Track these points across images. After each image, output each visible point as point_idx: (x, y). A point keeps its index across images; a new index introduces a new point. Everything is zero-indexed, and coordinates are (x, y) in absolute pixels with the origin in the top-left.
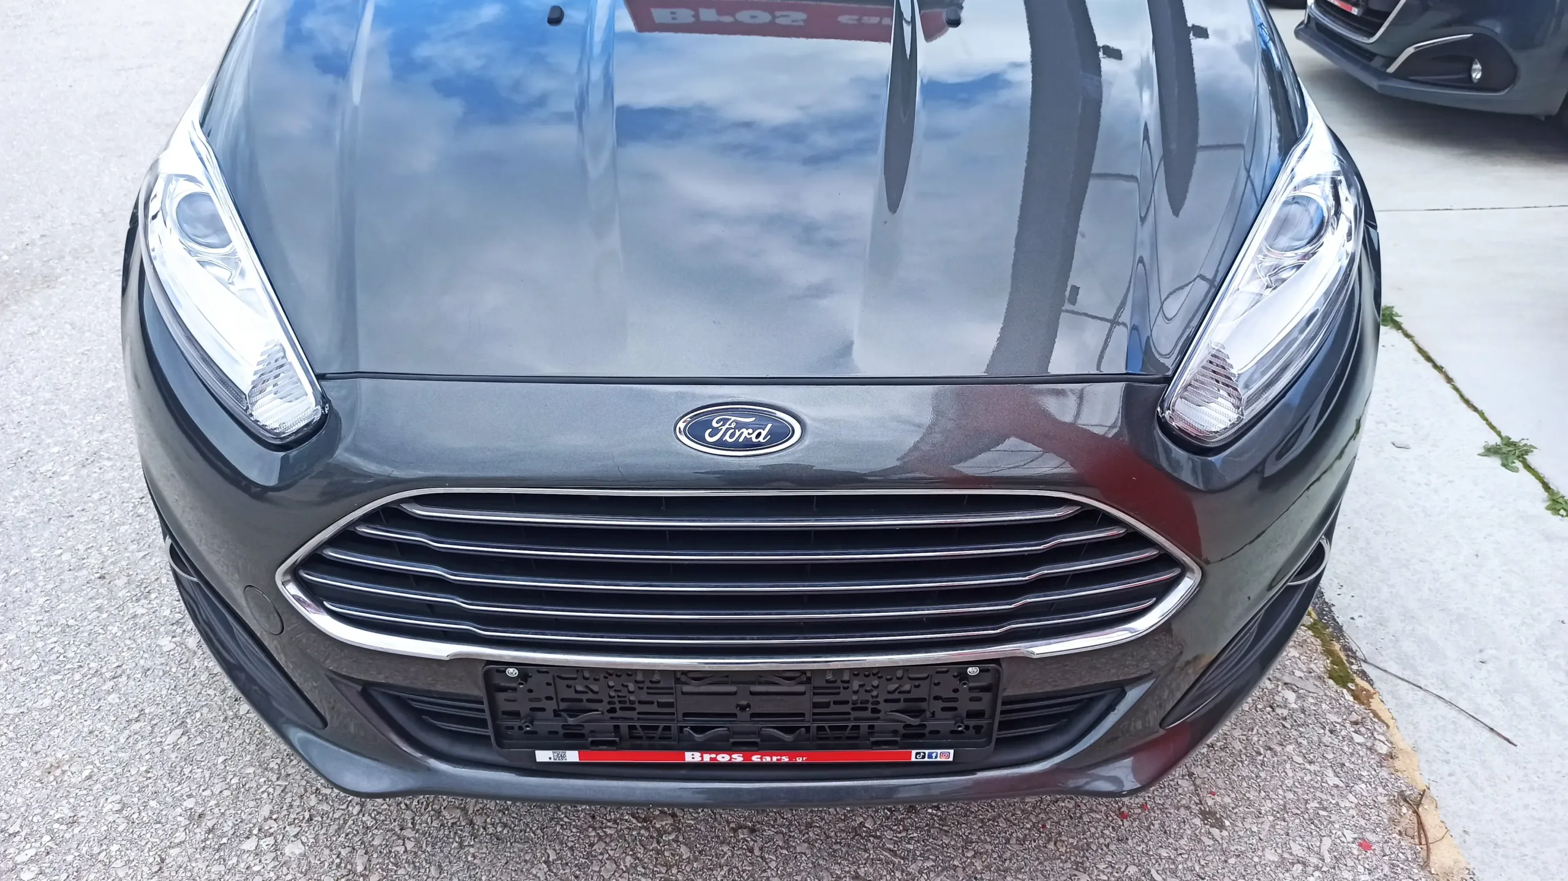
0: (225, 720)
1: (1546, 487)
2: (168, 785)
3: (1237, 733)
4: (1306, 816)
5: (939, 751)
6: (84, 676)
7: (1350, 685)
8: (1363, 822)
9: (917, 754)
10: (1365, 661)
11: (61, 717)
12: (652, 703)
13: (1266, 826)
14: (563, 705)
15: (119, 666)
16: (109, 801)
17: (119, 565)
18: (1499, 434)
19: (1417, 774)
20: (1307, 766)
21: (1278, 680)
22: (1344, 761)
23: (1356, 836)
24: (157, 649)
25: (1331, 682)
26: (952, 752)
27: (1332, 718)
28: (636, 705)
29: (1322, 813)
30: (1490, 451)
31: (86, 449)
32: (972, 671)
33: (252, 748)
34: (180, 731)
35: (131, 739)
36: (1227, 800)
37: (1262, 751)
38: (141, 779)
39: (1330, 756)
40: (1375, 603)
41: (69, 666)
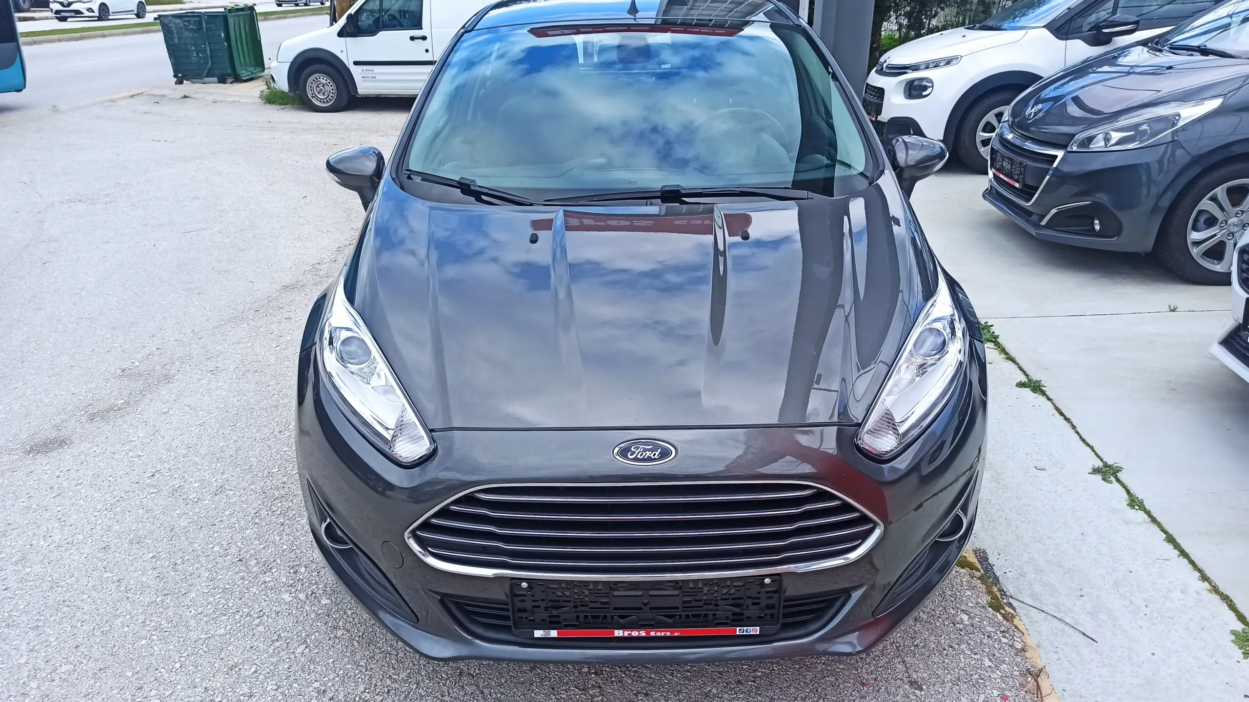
0: (330, 639)
1: (1128, 492)
2: (302, 675)
3: (932, 638)
4: (971, 683)
5: (751, 628)
6: (241, 616)
7: (1001, 611)
8: (1004, 686)
9: (740, 630)
10: (1011, 597)
11: (232, 639)
12: (597, 602)
13: (947, 689)
14: (550, 604)
15: (261, 611)
16: (269, 684)
17: (249, 553)
18: (1102, 460)
19: (1038, 660)
20: (973, 656)
21: (958, 608)
22: (995, 653)
23: (999, 693)
24: (282, 600)
25: (990, 609)
26: (758, 628)
27: (989, 629)
28: (589, 604)
29: (980, 681)
30: (1096, 471)
31: (215, 484)
32: (767, 581)
33: (348, 654)
34: (304, 646)
35: (276, 651)
36: (925, 675)
37: (947, 648)
38: (286, 672)
39: (987, 650)
40: (1019, 564)
41: (230, 611)
